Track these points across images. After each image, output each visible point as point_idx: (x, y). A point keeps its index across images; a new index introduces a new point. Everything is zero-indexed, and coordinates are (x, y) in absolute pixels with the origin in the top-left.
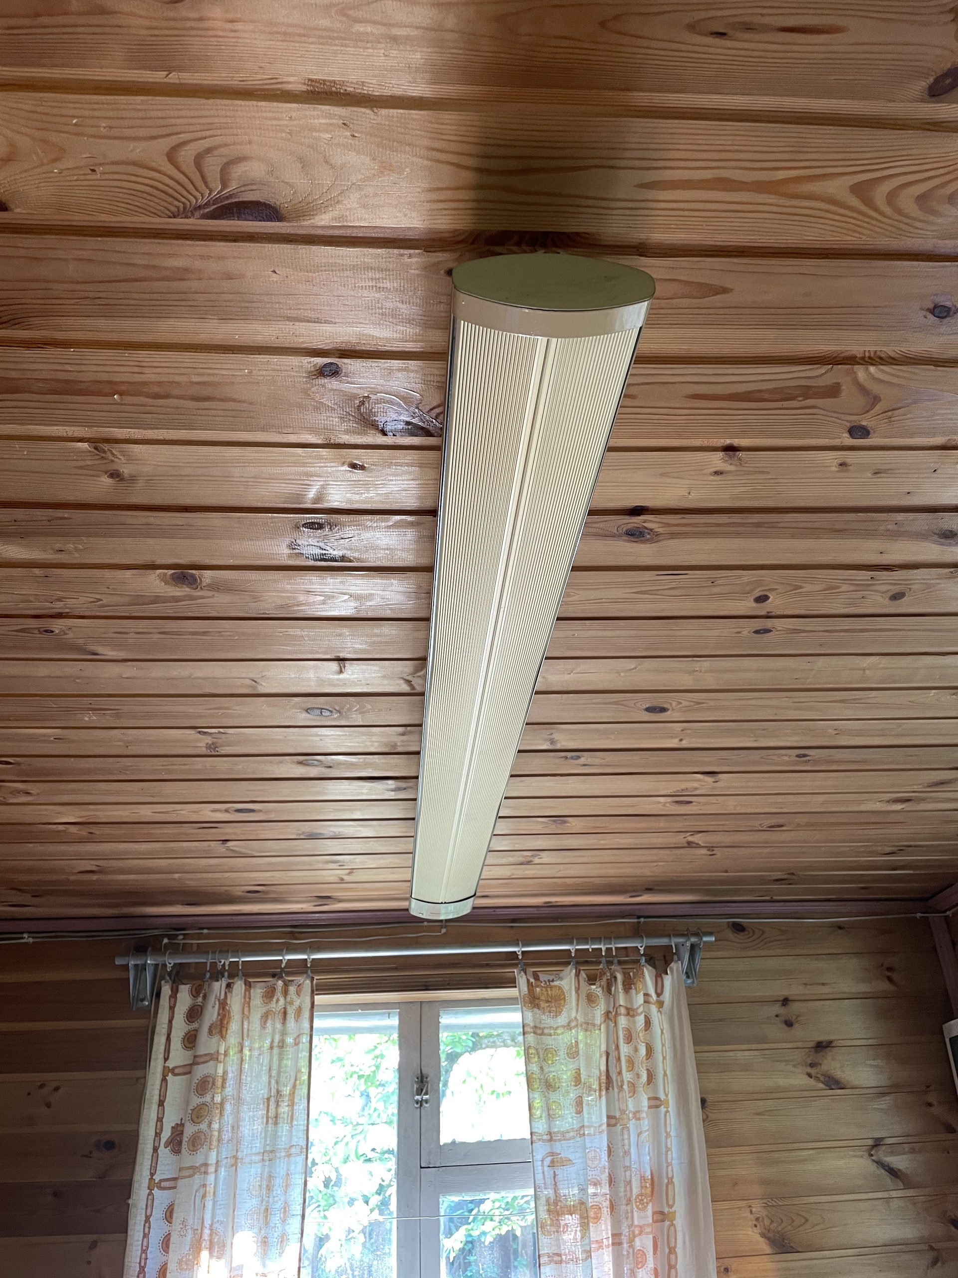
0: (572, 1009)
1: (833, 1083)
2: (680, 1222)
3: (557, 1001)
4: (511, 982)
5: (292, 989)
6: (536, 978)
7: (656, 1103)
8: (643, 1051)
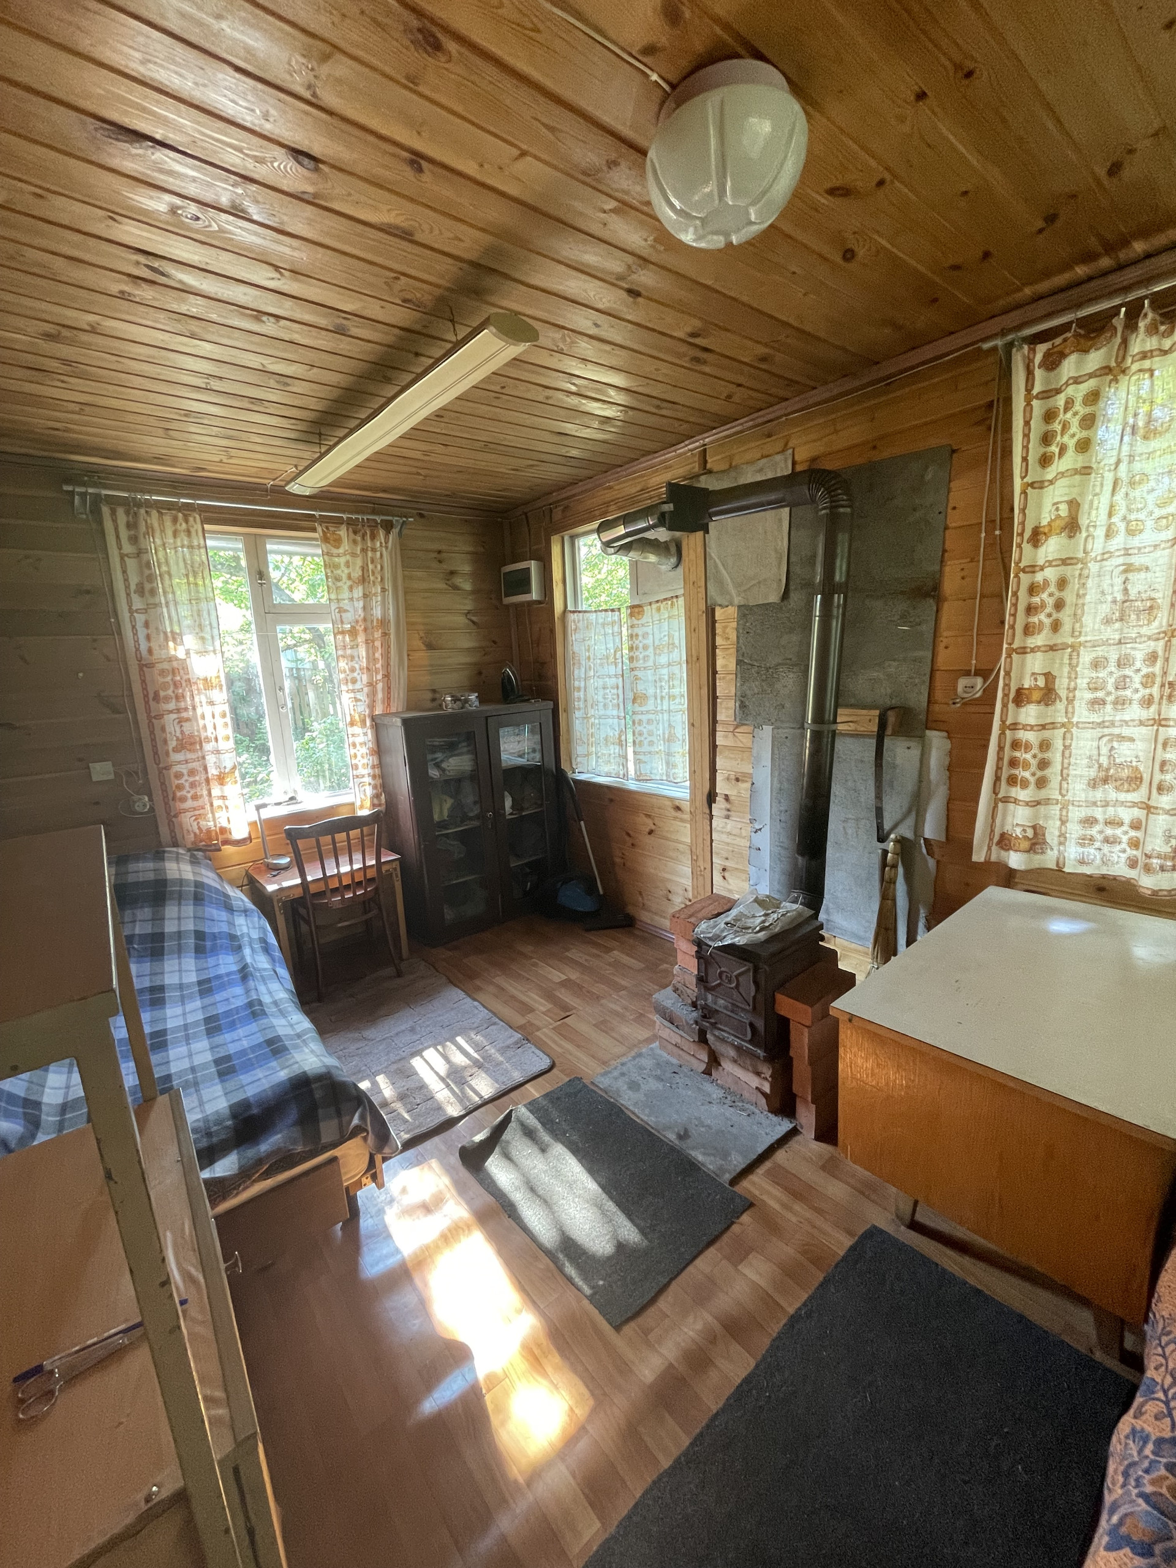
0: (345, 546)
1: (456, 588)
2: (392, 637)
3: (338, 542)
4: (314, 530)
5: (191, 519)
6: (327, 528)
7: (384, 590)
8: (379, 567)
